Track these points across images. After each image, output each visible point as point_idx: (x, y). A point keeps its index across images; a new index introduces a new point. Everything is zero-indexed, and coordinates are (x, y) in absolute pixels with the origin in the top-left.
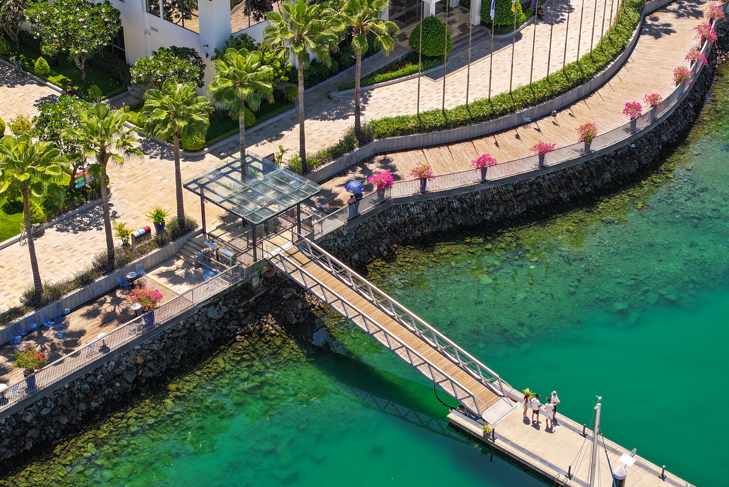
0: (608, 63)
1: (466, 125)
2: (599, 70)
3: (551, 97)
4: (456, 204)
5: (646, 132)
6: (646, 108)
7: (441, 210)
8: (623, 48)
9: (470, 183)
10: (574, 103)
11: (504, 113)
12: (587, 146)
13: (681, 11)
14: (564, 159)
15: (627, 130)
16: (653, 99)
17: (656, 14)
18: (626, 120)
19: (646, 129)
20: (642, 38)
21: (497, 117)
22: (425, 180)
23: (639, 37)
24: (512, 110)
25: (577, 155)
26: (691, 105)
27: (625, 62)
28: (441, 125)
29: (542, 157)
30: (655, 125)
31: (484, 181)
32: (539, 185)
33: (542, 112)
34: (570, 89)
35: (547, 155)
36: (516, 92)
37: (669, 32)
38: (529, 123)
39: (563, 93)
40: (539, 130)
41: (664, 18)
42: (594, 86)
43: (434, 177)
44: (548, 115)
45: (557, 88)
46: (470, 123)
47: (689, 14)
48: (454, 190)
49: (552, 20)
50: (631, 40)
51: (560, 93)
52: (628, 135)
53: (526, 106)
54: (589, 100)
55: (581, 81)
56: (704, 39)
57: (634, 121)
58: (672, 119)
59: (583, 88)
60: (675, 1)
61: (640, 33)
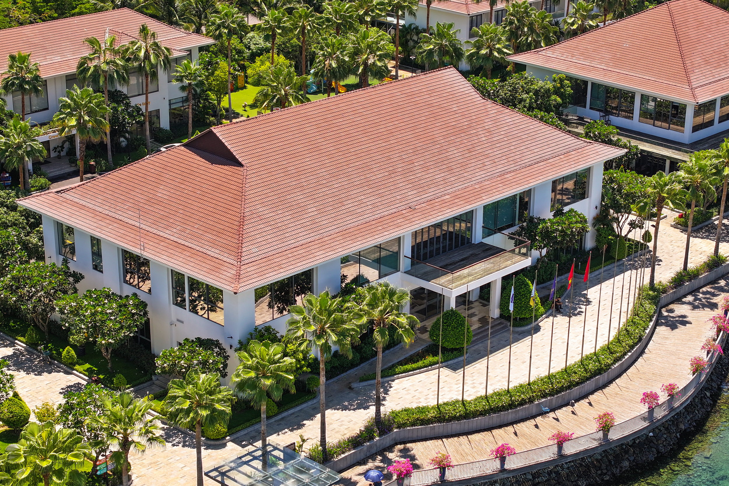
0: (625, 354)
1: (485, 415)
2: (616, 360)
3: (569, 387)
5: (664, 420)
6: (663, 398)
8: (640, 339)
9: (489, 472)
10: (592, 393)
11: (522, 403)
12: (605, 435)
13: (697, 303)
14: (582, 448)
15: (644, 419)
16: (670, 388)
17: (671, 306)
18: (644, 409)
19: (663, 417)
20: (659, 329)
21: (516, 407)
22: (444, 469)
23: (655, 328)
24: (531, 400)
25: (595, 444)
26: (708, 394)
27: (642, 352)
28: (460, 416)
29: (560, 446)
30: (673, 414)
31: (503, 470)
32: (557, 473)
33: (560, 402)
34: (588, 379)
35: (565, 445)
36: (534, 383)
37: (684, 323)
38: (548, 413)
39: (581, 383)
40: (557, 420)
41: (680, 310)
42: (612, 375)
43: (453, 466)
45: (575, 378)
46: (489, 413)
47: (704, 306)
48: (473, 478)
49: (571, 313)
50: (647, 331)
51: (578, 384)
52: (646, 424)
53: (544, 396)
54: (606, 390)
55: (599, 372)
56: (719, 330)
57: (651, 410)
58: (689, 407)
59: (601, 379)
60: (690, 293)
61: (657, 324)
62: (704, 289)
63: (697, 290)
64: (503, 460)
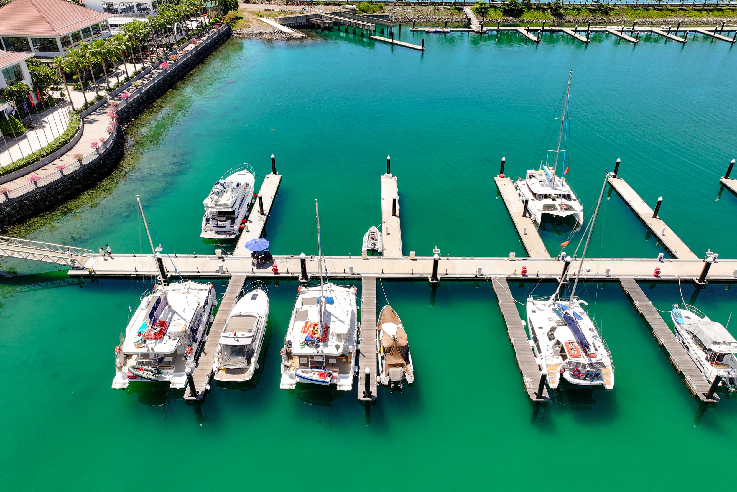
0: (74, 135)
1: (17, 170)
2: (72, 137)
3: (54, 151)
4: (28, 202)
5: (105, 153)
6: (101, 144)
7: (22, 206)
8: (79, 129)
9: (31, 190)
10: (66, 152)
11: (34, 161)
12: (81, 163)
13: (98, 114)
14: (73, 171)
15: (96, 154)
16: (102, 139)
17: (87, 117)
18: (94, 150)
19: (104, 152)
20: (85, 125)
21: (31, 164)
22: (6, 193)
23: (83, 126)
24: (38, 160)
25: (78, 168)
26: (119, 144)
27: (82, 134)
28: (4, 173)
29: (61, 171)
30: (107, 151)
31: (38, 188)
32: (65, 185)
33: (53, 158)
34: (62, 146)
35: (64, 171)
36: (35, 152)
37: (96, 121)
38: (48, 163)
39: (59, 149)
40: (55, 164)
41: (91, 117)
42: (72, 145)
43: (11, 191)
44: (57, 159)
45: (56, 147)
46: (19, 169)
47: (102, 114)
48: (24, 195)
49: (41, 127)
50: (81, 125)
51: (57, 149)
52: (98, 156)
53: (44, 156)
54: (72, 150)
55: (66, 143)
56: (113, 119)
57: (97, 150)
58: (115, 143)
59: (68, 146)
60: (94, 111)
61: (83, 124)
62: (99, 109)
63: (96, 109)
64: (36, 183)
